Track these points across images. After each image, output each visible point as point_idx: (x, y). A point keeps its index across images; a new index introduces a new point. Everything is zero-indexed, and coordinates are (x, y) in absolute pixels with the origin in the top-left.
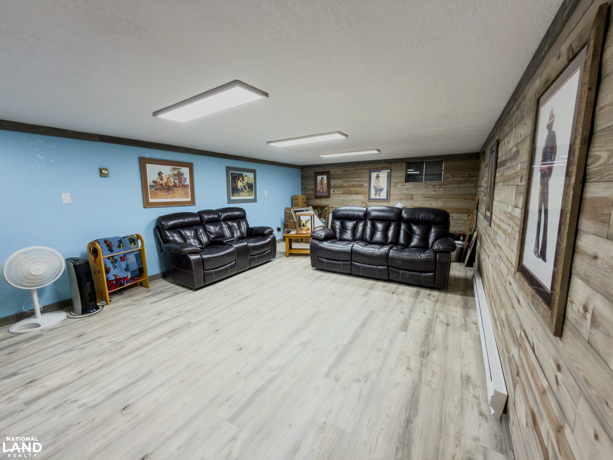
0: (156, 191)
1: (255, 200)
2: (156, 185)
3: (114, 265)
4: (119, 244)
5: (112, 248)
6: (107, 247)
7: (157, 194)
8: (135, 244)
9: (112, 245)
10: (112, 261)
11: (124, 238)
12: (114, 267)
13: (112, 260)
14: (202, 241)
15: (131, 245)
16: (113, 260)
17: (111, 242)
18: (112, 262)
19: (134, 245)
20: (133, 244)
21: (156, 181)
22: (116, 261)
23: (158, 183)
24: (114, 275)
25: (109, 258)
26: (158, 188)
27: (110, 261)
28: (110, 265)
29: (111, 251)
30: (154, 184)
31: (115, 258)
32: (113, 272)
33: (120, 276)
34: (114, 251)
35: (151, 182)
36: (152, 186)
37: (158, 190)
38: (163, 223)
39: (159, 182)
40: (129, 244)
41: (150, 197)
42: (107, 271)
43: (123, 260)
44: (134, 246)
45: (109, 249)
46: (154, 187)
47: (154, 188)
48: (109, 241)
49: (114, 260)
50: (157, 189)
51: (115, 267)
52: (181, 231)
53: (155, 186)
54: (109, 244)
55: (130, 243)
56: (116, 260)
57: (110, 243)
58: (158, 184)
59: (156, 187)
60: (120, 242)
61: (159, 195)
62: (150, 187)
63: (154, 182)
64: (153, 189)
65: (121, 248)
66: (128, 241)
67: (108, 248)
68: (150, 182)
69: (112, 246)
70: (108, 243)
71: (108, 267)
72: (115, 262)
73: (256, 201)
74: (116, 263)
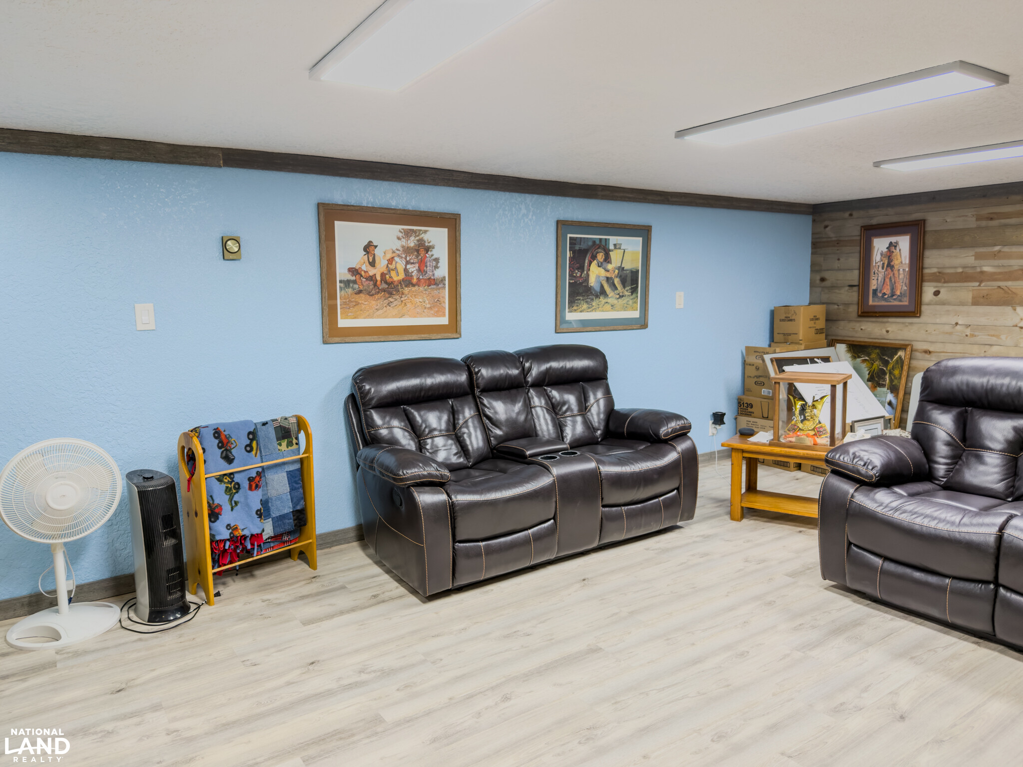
0: (357, 296)
1: (642, 324)
2: (358, 280)
3: (231, 500)
4: (248, 442)
5: (231, 453)
6: (220, 448)
7: (357, 304)
8: (290, 444)
9: (232, 444)
10: (227, 487)
11: (264, 424)
12: (232, 504)
13: (229, 486)
14: (466, 446)
15: (280, 445)
16: (231, 484)
17: (230, 437)
18: (228, 490)
19: (288, 447)
20: (284, 443)
21: (357, 268)
22: (238, 487)
23: (363, 273)
24: (228, 526)
25: (220, 479)
26: (361, 287)
27: (224, 486)
28: (221, 499)
29: (229, 459)
30: (354, 278)
31: (237, 478)
32: (227, 516)
33: (243, 530)
34: (235, 461)
35: (346, 271)
36: (347, 283)
37: (361, 295)
38: (367, 387)
39: (365, 272)
40: (275, 443)
41: (341, 313)
42: (214, 515)
43: (254, 486)
44: (286, 449)
45: (224, 454)
46: (351, 285)
47: (352, 288)
48: (226, 433)
49: (233, 483)
50: (360, 292)
51: (234, 504)
52: (412, 411)
53: (355, 282)
54: (225, 441)
55: (278, 439)
56: (238, 484)
57: (228, 437)
58: (361, 276)
59: (356, 286)
60: (251, 436)
61: (363, 306)
62: (342, 285)
63: (354, 271)
64: (350, 291)
65: (254, 452)
66: (273, 435)
67: (222, 453)
68: (341, 273)
69: (233, 446)
70: (223, 437)
71: (217, 502)
72: (234, 491)
73: (644, 326)
74: (237, 492)
